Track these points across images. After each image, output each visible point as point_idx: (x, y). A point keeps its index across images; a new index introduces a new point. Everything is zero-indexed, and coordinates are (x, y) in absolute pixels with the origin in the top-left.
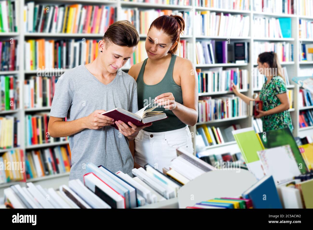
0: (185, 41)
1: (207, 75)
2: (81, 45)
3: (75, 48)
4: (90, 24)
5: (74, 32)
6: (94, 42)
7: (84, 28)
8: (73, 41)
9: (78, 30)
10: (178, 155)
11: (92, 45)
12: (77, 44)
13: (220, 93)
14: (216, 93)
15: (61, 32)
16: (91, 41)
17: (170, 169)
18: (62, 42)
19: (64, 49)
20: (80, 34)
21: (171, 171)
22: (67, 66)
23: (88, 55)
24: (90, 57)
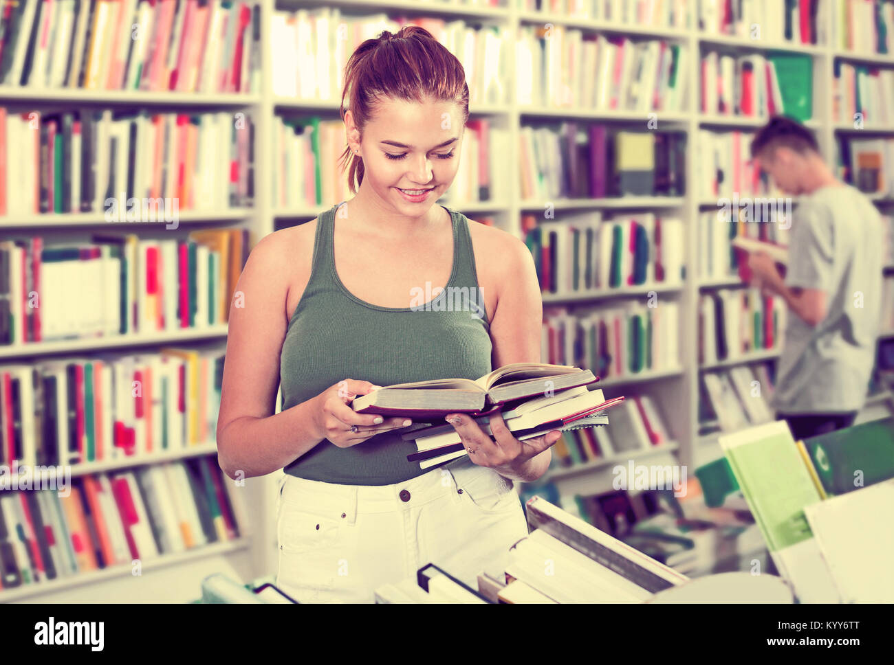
0: (484, 123)
1: (553, 237)
2: (133, 131)
3: (113, 143)
4: (167, 60)
5: (111, 86)
6: (179, 122)
7: (145, 71)
8: (107, 115)
9: (125, 79)
10: (532, 528)
11: (175, 131)
12: (121, 129)
13: (593, 293)
14: (583, 293)
15: (66, 83)
16: (172, 119)
17: (509, 578)
18: (68, 120)
19: (76, 142)
20: (130, 94)
21: (512, 586)
22: (85, 205)
23: (160, 167)
24: (165, 174)
